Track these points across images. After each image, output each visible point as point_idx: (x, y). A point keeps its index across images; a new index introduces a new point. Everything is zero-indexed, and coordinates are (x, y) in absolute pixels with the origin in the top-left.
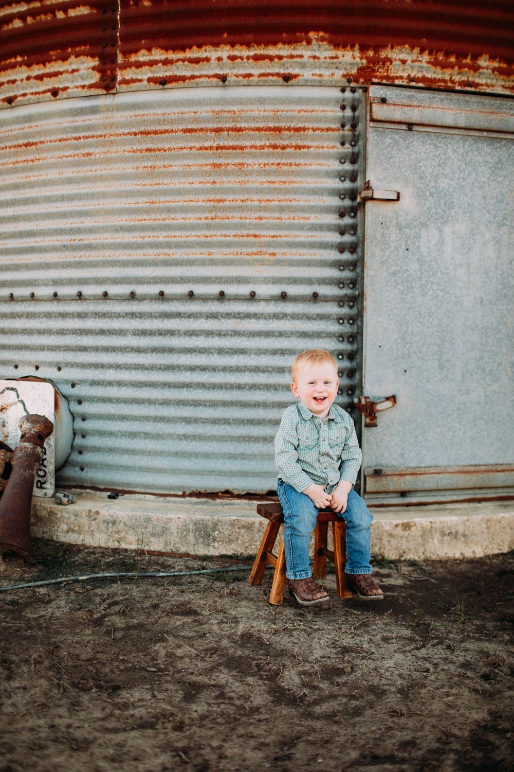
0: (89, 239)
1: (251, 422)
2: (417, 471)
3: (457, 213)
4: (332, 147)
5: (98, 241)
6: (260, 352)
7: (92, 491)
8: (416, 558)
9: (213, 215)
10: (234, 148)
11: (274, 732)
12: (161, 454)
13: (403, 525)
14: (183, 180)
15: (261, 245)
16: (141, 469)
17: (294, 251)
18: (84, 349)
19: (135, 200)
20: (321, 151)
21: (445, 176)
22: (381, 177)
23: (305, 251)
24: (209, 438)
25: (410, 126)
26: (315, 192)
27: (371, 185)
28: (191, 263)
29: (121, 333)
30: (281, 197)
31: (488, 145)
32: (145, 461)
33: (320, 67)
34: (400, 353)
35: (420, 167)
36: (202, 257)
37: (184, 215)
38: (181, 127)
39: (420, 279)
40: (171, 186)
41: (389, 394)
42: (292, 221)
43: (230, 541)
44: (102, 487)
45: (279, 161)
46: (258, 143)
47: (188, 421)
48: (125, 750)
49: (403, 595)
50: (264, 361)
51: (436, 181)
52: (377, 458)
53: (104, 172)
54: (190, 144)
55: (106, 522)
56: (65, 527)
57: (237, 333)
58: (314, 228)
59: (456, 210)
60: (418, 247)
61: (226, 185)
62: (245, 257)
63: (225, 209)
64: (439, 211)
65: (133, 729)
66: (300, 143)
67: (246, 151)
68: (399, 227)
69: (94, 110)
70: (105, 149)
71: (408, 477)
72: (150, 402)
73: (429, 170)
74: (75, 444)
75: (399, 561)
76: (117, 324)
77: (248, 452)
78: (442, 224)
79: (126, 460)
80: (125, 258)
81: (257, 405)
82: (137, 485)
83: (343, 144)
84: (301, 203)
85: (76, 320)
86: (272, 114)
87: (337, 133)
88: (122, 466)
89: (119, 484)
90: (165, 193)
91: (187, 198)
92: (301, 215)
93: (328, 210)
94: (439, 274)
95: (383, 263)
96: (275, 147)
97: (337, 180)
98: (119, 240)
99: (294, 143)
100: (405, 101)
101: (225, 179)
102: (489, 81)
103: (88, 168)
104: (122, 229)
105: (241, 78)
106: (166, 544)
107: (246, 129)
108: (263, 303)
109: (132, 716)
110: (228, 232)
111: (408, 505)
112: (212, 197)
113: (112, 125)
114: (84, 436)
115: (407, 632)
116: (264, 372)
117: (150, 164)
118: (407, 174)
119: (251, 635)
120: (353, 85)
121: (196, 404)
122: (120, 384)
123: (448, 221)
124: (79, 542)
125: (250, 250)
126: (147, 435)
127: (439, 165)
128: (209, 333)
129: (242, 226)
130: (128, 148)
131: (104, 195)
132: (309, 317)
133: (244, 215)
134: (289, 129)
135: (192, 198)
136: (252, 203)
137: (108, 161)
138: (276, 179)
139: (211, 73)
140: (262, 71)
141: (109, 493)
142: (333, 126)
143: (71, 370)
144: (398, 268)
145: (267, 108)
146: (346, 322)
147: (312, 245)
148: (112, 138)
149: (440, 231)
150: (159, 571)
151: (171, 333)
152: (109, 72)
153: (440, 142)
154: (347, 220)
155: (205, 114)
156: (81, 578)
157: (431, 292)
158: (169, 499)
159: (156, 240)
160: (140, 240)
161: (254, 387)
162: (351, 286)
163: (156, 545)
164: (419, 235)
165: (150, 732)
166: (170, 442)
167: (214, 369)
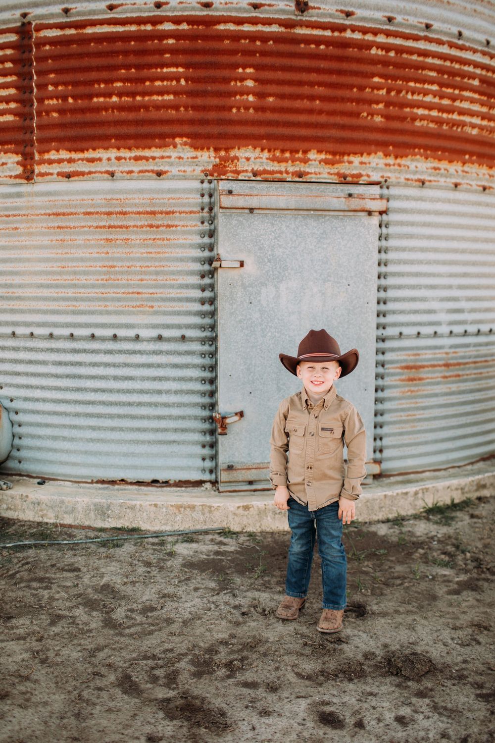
0: (19, 292)
1: (138, 430)
2: (261, 466)
3: (289, 274)
4: (194, 226)
5: (25, 295)
6: (144, 379)
7: (27, 478)
8: (255, 531)
9: (108, 277)
10: (121, 227)
11: (94, 643)
12: (75, 452)
13: (243, 506)
14: (85, 250)
15: (142, 300)
16: (61, 463)
17: (168, 304)
18: (18, 374)
19: (51, 264)
20: (185, 229)
21: (280, 246)
22: (229, 250)
23: (176, 304)
24: (109, 441)
25: (251, 210)
26: (181, 260)
27: (221, 257)
28: (92, 313)
29: (44, 363)
30: (157, 264)
31: (315, 221)
32: (64, 457)
33: (184, 165)
34: (246, 380)
35: (260, 241)
36: (100, 308)
37: (86, 277)
38: (82, 211)
39: (261, 325)
40: (76, 255)
41: (238, 410)
42: (165, 282)
43: (120, 518)
44: (35, 475)
45: (155, 237)
46: (139, 223)
47: (93, 428)
48: (4, 651)
49: (230, 558)
50: (147, 385)
51: (272, 250)
52: (229, 457)
53: (27, 243)
54: (89, 224)
55: (33, 503)
56: (5, 506)
57: (126, 365)
58: (182, 286)
59: (289, 271)
60: (259, 301)
61: (116, 255)
62: (131, 309)
63: (116, 273)
64: (276, 272)
65: (13, 640)
66: (170, 223)
67: (130, 229)
68: (244, 286)
69: (19, 195)
70: (28, 225)
71: (253, 470)
72: (66, 414)
73: (267, 243)
74: (14, 443)
75: (241, 533)
76: (41, 357)
77: (137, 451)
78: (278, 282)
79: (50, 456)
80: (45, 308)
81: (142, 417)
82: (59, 475)
83: (203, 223)
84: (172, 269)
85: (12, 352)
86: (148, 201)
87: (197, 215)
88: (48, 461)
89: (45, 474)
90: (73, 260)
91: (88, 264)
92: (172, 277)
93: (192, 273)
94: (276, 320)
95: (232, 314)
96: (151, 226)
97: (199, 250)
98: (40, 295)
99: (166, 223)
100: (247, 192)
101: (115, 250)
102: (317, 170)
103: (16, 238)
104: (41, 286)
105: (125, 174)
106: (75, 519)
107: (129, 213)
108: (145, 343)
109: (14, 633)
110: (118, 290)
111: (255, 491)
112: (107, 264)
113: (32, 207)
114: (20, 438)
115: (213, 585)
116: (147, 393)
117: (61, 237)
118: (249, 246)
119: (109, 586)
120: (209, 178)
121: (99, 416)
122: (44, 400)
123: (283, 280)
124: (15, 517)
125: (135, 304)
126: (65, 439)
127: (275, 238)
128: (107, 365)
129: (129, 286)
130: (45, 225)
131: (28, 260)
132: (179, 353)
133: (130, 277)
134: (161, 213)
135: (92, 264)
136: (135, 269)
137: (30, 234)
138: (153, 250)
139: (103, 170)
140: (141, 168)
141: (39, 480)
142: (195, 209)
143: (10, 389)
144: (244, 317)
145: (145, 196)
146: (207, 356)
147: (180, 300)
148: (33, 217)
149: (277, 288)
150: (65, 539)
151: (79, 364)
152: (29, 167)
153: (276, 221)
154: (207, 281)
155: (99, 201)
156: (8, 545)
157: (270, 334)
158: (82, 485)
159: (67, 295)
160: (55, 295)
161: (140, 404)
162: (210, 329)
163: (68, 520)
164: (260, 292)
165: (22, 642)
166: (81, 444)
167: (111, 391)
